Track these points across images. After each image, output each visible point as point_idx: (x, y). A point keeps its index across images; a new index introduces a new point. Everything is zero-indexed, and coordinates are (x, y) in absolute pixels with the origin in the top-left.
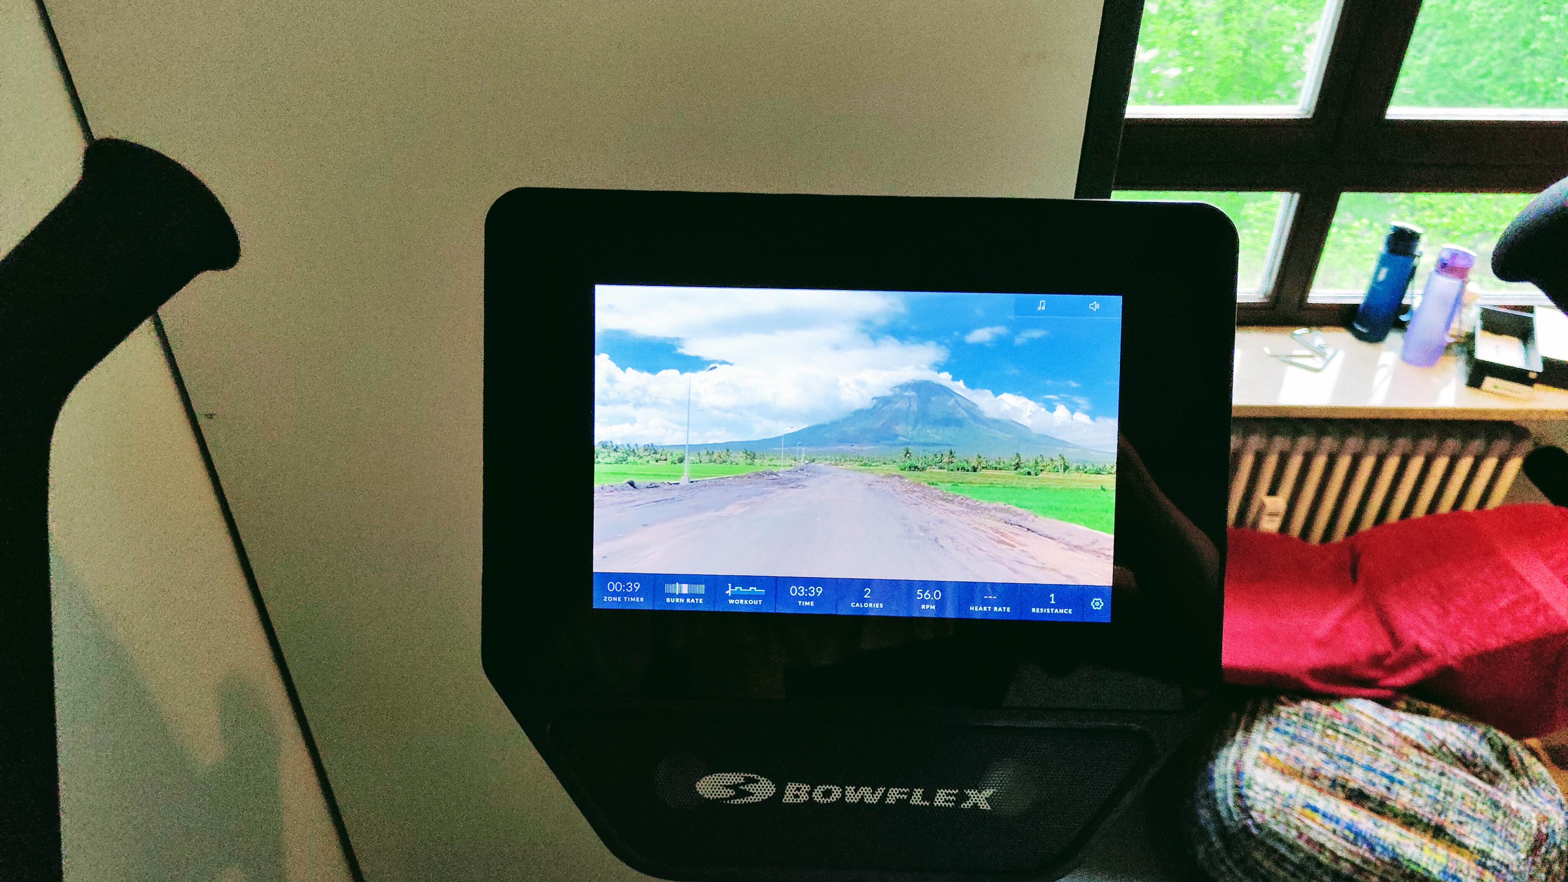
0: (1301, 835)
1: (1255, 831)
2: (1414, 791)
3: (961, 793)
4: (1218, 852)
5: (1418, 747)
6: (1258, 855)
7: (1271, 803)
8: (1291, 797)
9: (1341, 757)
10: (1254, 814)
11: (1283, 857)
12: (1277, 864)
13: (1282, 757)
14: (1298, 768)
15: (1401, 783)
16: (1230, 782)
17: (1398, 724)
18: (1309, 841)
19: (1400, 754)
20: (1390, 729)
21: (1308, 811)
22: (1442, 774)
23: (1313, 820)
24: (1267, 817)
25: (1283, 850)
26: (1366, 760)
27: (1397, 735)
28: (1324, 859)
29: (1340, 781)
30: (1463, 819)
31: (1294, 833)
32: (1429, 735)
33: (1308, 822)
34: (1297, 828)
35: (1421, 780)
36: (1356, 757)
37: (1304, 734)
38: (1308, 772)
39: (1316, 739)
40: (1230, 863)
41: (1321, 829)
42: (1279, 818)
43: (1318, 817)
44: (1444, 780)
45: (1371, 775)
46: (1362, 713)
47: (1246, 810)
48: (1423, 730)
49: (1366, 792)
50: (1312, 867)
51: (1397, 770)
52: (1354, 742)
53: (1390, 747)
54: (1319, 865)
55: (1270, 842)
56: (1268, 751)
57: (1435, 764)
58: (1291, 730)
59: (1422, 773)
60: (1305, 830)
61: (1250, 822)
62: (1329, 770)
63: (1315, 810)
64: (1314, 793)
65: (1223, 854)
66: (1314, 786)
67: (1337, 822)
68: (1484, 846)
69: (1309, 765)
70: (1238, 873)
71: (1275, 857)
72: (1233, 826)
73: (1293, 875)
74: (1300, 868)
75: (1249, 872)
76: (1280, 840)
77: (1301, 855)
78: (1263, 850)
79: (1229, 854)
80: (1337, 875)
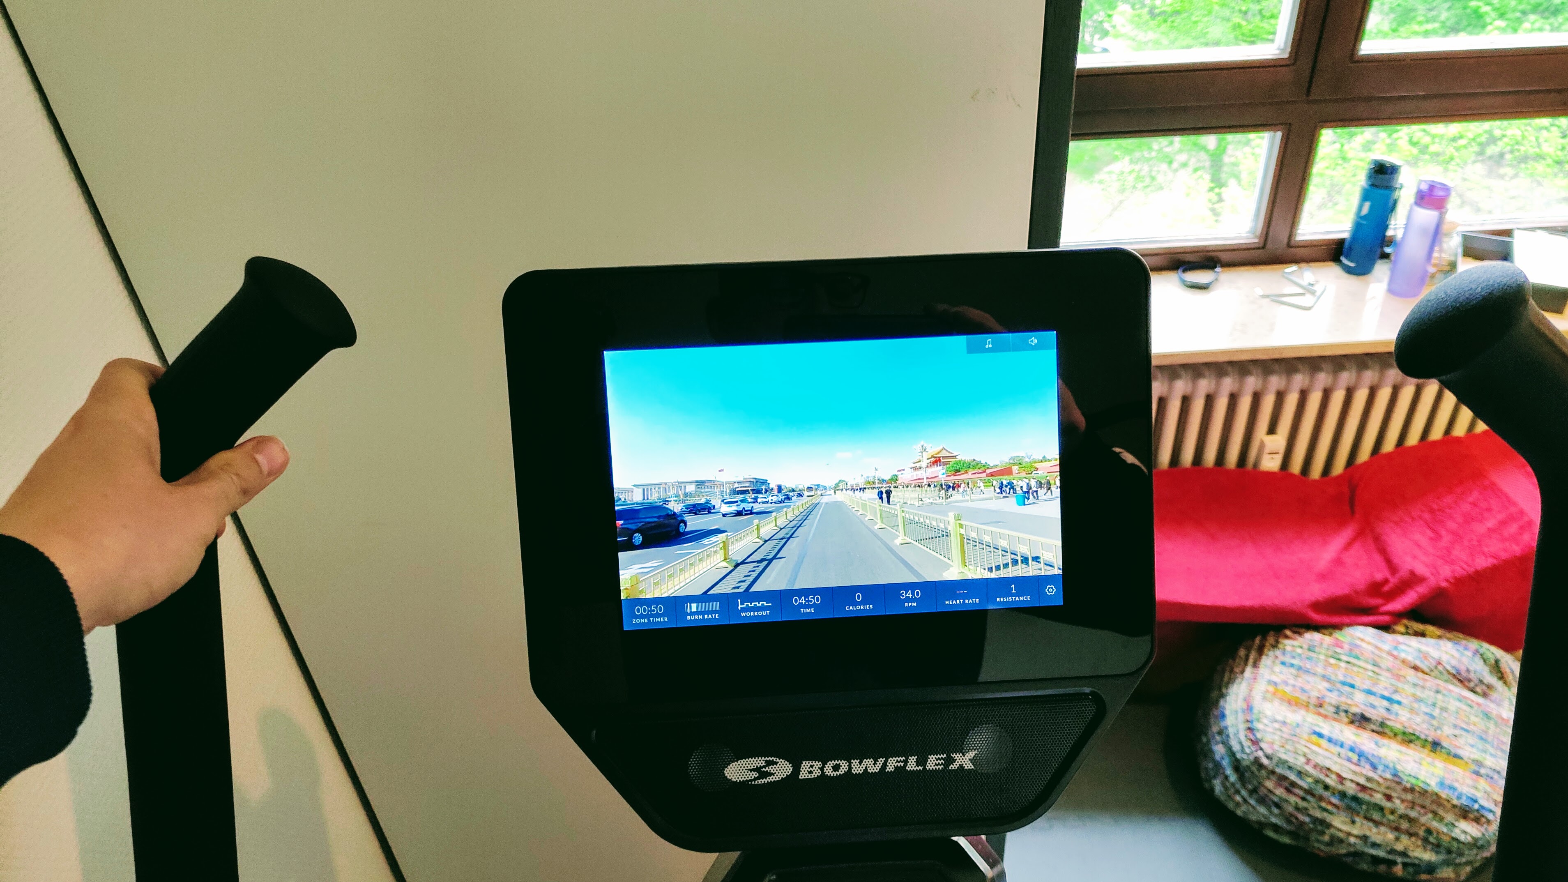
0: (1308, 761)
1: (1265, 761)
2: (1412, 710)
3: (948, 757)
4: (1233, 785)
5: (1416, 668)
6: (1269, 784)
7: (1279, 733)
8: (1298, 725)
9: (1344, 683)
10: (1263, 745)
11: (1293, 784)
12: (1288, 790)
13: (1288, 689)
14: (1304, 697)
15: (1399, 703)
16: (1241, 717)
17: (1396, 648)
18: (1315, 766)
19: (1398, 677)
20: (1389, 653)
21: (1315, 738)
22: (1438, 692)
23: (1319, 746)
24: (1276, 747)
25: (1293, 777)
26: (1367, 685)
27: (1395, 657)
28: (1331, 781)
29: (1343, 707)
30: (1457, 732)
31: (1302, 760)
32: (1425, 656)
33: (1315, 748)
34: (1304, 754)
35: (1419, 700)
36: (1357, 683)
37: (1308, 666)
38: (1313, 701)
39: (1320, 670)
40: (1244, 793)
41: (1329, 755)
42: (1288, 747)
43: (1323, 742)
44: (1439, 696)
45: (1372, 699)
46: (1362, 640)
47: (1256, 742)
48: (1420, 651)
49: (1367, 715)
50: (1320, 791)
51: (1396, 691)
52: (1355, 669)
53: (1388, 670)
54: (1326, 787)
55: (1279, 770)
56: (1275, 684)
57: (1431, 682)
58: (1295, 662)
59: (1419, 693)
60: (1312, 757)
61: (1260, 754)
62: (1333, 698)
63: (1320, 735)
64: (1320, 721)
65: (1238, 786)
66: (1319, 714)
67: (1342, 746)
68: (1477, 756)
69: (1315, 694)
70: (1252, 802)
71: (1286, 784)
72: (1246, 759)
73: (1304, 799)
74: (1309, 792)
75: (1262, 801)
76: (1290, 768)
77: (1310, 780)
78: (1274, 778)
79: (1244, 785)
80: (1343, 795)
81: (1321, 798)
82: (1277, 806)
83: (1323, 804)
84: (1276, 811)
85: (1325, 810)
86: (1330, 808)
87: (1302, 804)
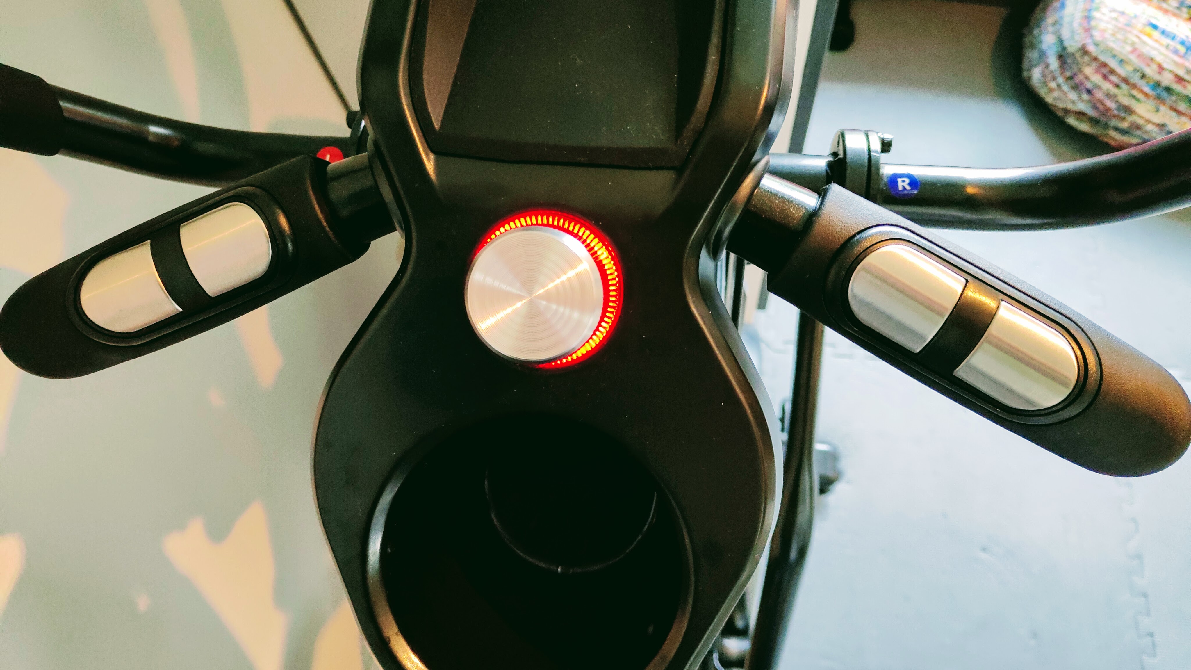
0: (1134, 50)
1: (1091, 48)
4: (1052, 72)
6: (1088, 71)
7: (1114, 22)
8: (1136, 17)
10: (1094, 33)
11: (1112, 72)
12: (1105, 77)
16: (1081, 7)
18: (1141, 56)
21: (1149, 29)
23: (1150, 36)
24: (1107, 35)
25: (1113, 64)
28: (1151, 71)
31: (1129, 48)
33: (1145, 38)
34: (1133, 44)
40: (1060, 80)
41: (1156, 45)
42: (1119, 36)
43: (1156, 34)
47: (1088, 30)
50: (1135, 79)
54: (1143, 76)
55: (1102, 58)
60: (1139, 46)
61: (1088, 41)
63: (1155, 27)
64: (1159, 14)
65: (1057, 74)
67: (1173, 38)
70: (1065, 88)
71: (1104, 71)
72: (1072, 46)
73: (1117, 86)
74: (1126, 81)
75: (1075, 87)
76: (1114, 56)
77: (1130, 68)
78: (1095, 65)
79: (1062, 73)
80: (1157, 85)
81: (1134, 86)
82: (1089, 92)
83: (1135, 92)
84: (1086, 96)
85: (1134, 97)
86: (1140, 96)
87: (1113, 90)
